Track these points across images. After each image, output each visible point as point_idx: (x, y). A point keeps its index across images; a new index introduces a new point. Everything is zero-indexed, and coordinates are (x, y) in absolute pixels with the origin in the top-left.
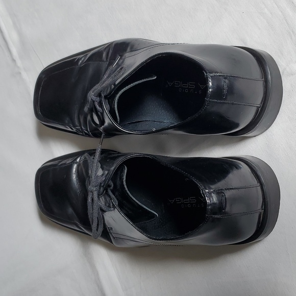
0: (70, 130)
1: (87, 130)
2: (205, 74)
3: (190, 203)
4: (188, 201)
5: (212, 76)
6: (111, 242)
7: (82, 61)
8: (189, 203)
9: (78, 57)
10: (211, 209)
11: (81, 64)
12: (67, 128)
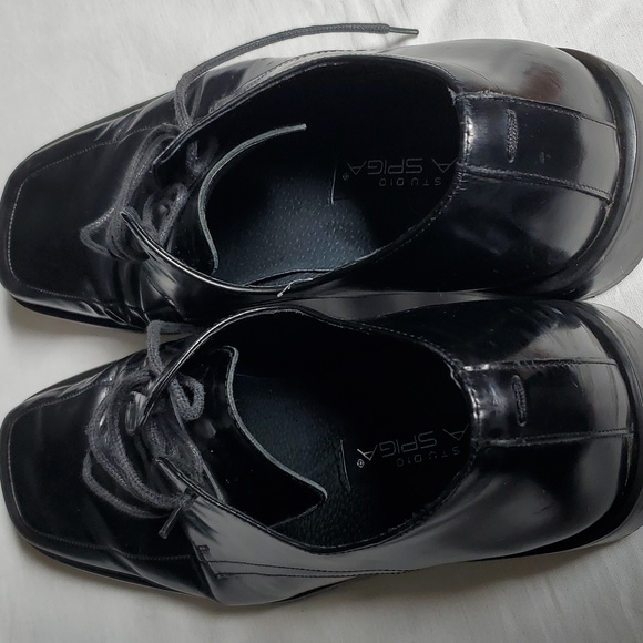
0: (95, 314)
1: (138, 309)
2: (453, 95)
3: (419, 451)
4: (414, 446)
5: (472, 101)
6: (208, 593)
7: (124, 130)
8: (415, 452)
9: (112, 122)
10: (485, 421)
11: (119, 138)
12: (83, 308)
